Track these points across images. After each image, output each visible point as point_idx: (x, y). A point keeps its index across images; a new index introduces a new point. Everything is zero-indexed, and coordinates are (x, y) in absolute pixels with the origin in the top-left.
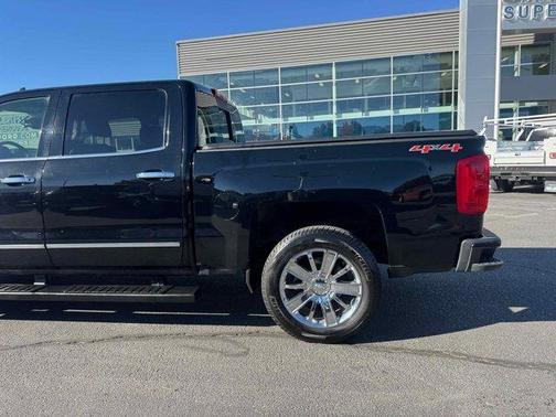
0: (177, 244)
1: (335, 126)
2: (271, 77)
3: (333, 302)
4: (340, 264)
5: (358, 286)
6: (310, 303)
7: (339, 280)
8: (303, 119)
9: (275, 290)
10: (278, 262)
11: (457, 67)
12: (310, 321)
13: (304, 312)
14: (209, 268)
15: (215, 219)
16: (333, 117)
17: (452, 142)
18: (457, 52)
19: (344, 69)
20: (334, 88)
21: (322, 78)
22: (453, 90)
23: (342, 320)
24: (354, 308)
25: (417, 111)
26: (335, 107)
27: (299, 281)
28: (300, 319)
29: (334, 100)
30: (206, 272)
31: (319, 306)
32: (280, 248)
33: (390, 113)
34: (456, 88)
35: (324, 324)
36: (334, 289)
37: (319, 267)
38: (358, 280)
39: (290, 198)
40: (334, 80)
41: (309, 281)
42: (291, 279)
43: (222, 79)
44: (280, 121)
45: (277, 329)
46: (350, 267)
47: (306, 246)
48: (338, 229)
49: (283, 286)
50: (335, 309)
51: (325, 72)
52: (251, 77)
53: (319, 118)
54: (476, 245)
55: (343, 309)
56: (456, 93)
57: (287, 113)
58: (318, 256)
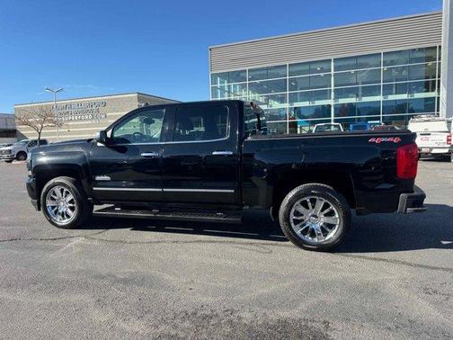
0: (233, 191)
1: (332, 109)
2: (281, 71)
3: (321, 227)
4: (326, 206)
5: (337, 218)
6: (308, 227)
7: (325, 215)
8: (306, 104)
9: (287, 219)
10: (289, 203)
11: (440, 59)
12: (308, 238)
13: (304, 232)
14: (250, 205)
15: (254, 179)
16: (331, 102)
17: (395, 137)
18: (440, 47)
19: (341, 63)
20: (332, 78)
21: (322, 70)
22: (437, 79)
23: (327, 238)
24: (334, 231)
25: (404, 96)
26: (333, 94)
27: (302, 215)
28: (301, 236)
29: (333, 88)
30: (248, 207)
31: (313, 230)
32: (290, 195)
33: (380, 98)
34: (439, 77)
35: (316, 240)
36: (322, 220)
37: (313, 207)
38: (337, 216)
39: (293, 167)
40: (332, 72)
41: (307, 215)
42: (297, 214)
43: (242, 74)
44: (287, 105)
45: (290, 243)
46: (332, 207)
47: (306, 195)
48: (325, 186)
49: (292, 217)
50: (323, 232)
51: (325, 66)
52: (265, 72)
53: (319, 103)
54: (409, 197)
55: (328, 232)
56: (439, 81)
57: (293, 99)
58: (313, 201)
